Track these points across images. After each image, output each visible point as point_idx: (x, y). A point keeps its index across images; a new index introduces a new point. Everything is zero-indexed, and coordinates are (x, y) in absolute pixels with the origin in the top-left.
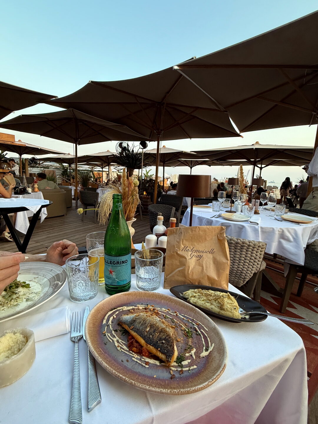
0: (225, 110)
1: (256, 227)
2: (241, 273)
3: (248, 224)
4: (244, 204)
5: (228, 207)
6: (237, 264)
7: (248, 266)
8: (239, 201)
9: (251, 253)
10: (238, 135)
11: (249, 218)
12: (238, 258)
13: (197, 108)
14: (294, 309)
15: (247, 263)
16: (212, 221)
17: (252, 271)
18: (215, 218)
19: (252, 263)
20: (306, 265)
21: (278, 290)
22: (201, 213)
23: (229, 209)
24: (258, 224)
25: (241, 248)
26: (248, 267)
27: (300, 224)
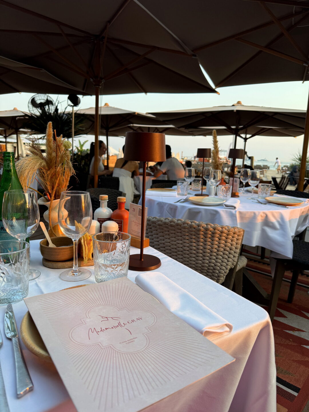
0: (193, 53)
1: (233, 211)
2: (213, 270)
3: (222, 208)
4: (219, 183)
5: (199, 190)
6: (208, 258)
7: (222, 259)
8: (212, 180)
9: (224, 242)
10: (213, 91)
11: (225, 201)
12: (209, 249)
13: (154, 48)
14: (284, 318)
15: (221, 255)
16: (177, 207)
17: (227, 266)
18: (180, 202)
19: (226, 255)
20: (295, 258)
21: (265, 296)
22: (162, 198)
23: (200, 192)
24: (235, 208)
25: (212, 236)
26: (222, 261)
27: (287, 207)
